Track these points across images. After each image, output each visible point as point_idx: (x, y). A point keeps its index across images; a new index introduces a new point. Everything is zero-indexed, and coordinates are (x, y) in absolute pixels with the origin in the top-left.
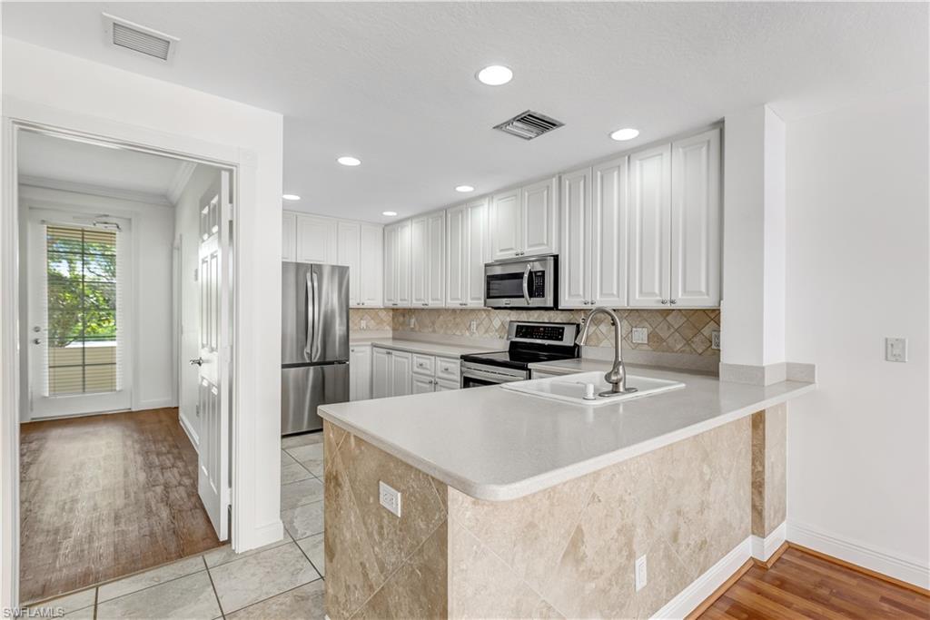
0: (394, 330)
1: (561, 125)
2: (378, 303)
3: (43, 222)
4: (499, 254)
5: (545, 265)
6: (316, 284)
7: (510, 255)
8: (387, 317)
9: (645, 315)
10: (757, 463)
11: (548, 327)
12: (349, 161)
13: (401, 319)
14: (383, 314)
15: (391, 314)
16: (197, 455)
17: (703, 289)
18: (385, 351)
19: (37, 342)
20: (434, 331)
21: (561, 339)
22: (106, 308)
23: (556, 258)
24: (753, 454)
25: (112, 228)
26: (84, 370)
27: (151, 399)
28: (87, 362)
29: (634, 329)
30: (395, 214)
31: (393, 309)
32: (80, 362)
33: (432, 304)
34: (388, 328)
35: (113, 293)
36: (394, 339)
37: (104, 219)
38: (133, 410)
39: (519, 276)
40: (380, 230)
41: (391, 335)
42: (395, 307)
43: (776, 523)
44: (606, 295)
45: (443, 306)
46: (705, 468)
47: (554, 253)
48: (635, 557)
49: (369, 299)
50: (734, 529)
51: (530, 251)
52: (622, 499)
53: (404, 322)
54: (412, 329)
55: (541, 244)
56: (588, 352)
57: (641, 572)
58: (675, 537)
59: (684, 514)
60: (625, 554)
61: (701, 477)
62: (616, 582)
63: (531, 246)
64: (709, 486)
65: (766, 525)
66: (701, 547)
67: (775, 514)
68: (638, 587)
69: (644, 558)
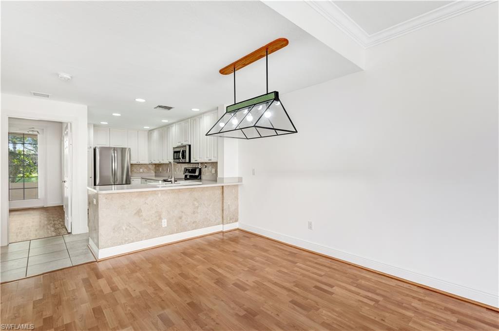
0: (155, 172)
1: (173, 108)
2: (147, 162)
4: (178, 144)
5: (186, 148)
6: (116, 155)
7: (179, 144)
8: (152, 167)
11: (192, 169)
12: (117, 115)
13: (157, 168)
14: (150, 166)
15: (154, 166)
16: (64, 212)
17: (216, 156)
18: (144, 180)
22: (33, 166)
23: (190, 146)
25: (36, 133)
26: (24, 190)
27: (52, 202)
28: (25, 187)
30: (148, 127)
31: (155, 164)
32: (22, 187)
33: (162, 162)
34: (153, 172)
35: (36, 159)
36: (155, 176)
37: (33, 130)
38: (45, 206)
39: (179, 152)
40: (146, 133)
41: (154, 175)
43: (231, 221)
44: (200, 158)
45: (165, 162)
46: (195, 203)
47: (190, 144)
48: (162, 219)
49: (143, 160)
50: (212, 221)
51: (185, 143)
52: (156, 205)
53: (158, 170)
54: (161, 172)
55: (187, 141)
56: (203, 177)
57: (164, 223)
58: (180, 218)
59: (184, 213)
60: (158, 218)
61: (194, 204)
62: (155, 224)
63: (185, 141)
64: (198, 207)
65: (225, 221)
66: (193, 223)
67: (230, 219)
68: (163, 226)
69: (166, 220)
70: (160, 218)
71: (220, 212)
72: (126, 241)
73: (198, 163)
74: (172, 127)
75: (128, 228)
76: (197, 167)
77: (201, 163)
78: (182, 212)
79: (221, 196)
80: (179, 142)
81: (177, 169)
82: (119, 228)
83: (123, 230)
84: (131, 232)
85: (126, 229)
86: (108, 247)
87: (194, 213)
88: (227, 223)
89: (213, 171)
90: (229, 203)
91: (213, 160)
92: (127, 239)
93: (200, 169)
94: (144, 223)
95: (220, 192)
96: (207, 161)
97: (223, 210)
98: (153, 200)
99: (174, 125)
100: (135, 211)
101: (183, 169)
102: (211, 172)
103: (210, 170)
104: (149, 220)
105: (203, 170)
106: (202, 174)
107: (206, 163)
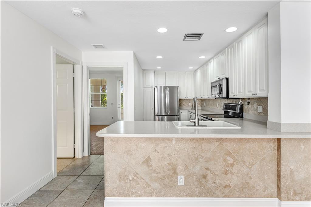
0: (201, 106)
1: (203, 34)
3: (120, 81)
4: (216, 78)
5: (223, 82)
9: (262, 100)
10: (279, 167)
11: (233, 105)
12: (159, 57)
13: (202, 103)
15: (200, 101)
17: (265, 89)
19: (119, 107)
20: (209, 107)
21: (235, 110)
23: (227, 79)
24: (278, 162)
29: (258, 106)
31: (201, 99)
34: (199, 106)
40: (192, 73)
41: (200, 108)
42: (202, 98)
43: (297, 198)
44: (239, 92)
45: (205, 98)
46: (228, 158)
47: (227, 77)
48: (178, 175)
49: (189, 96)
50: (257, 190)
51: (222, 77)
52: (169, 155)
53: (203, 104)
54: (205, 106)
55: (224, 74)
56: (246, 115)
57: (181, 180)
58: (205, 177)
59: (211, 171)
60: (172, 172)
61: (225, 160)
62: (168, 179)
63: (222, 75)
64: (232, 165)
65: (283, 195)
66: (226, 187)
67: (295, 194)
68: (179, 184)
69: (183, 177)
70: (175, 173)
71: (274, 178)
72: (133, 194)
73: (239, 99)
74: (210, 63)
75: (135, 178)
76: (237, 103)
77: (243, 99)
78: (207, 169)
79: (275, 152)
80: (216, 77)
81: (217, 104)
82: (126, 176)
83: (130, 179)
84: (138, 184)
85: (133, 179)
86: (114, 196)
87: (226, 173)
88: (288, 200)
89: (260, 109)
90: (292, 167)
91: (261, 94)
92: (134, 191)
93: (242, 106)
94: (154, 175)
95: (273, 146)
96: (251, 96)
97: (279, 177)
98: (165, 147)
99: (212, 60)
100: (143, 160)
101: (223, 104)
102: (257, 110)
103: (256, 108)
104: (160, 173)
105: (246, 107)
106: (244, 111)
107: (249, 99)
